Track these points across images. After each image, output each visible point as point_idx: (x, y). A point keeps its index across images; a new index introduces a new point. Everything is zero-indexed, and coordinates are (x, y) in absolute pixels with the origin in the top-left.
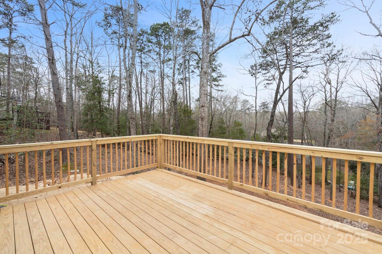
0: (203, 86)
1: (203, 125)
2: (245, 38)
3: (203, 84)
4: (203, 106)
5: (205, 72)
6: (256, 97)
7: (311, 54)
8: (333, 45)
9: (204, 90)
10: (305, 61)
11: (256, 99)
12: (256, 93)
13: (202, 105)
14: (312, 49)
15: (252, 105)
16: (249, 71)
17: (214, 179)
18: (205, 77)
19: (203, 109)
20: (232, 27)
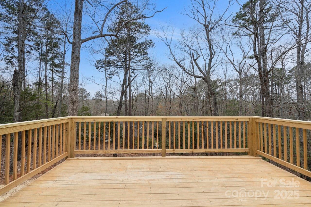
0: (75, 70)
1: (74, 109)
2: (111, 37)
3: (75, 68)
4: (74, 90)
5: (77, 57)
6: (106, 87)
7: (137, 62)
8: (149, 59)
9: (76, 74)
10: (135, 66)
11: (106, 88)
12: (106, 83)
13: (73, 88)
14: (137, 59)
15: (88, 93)
16: (95, 64)
17: (148, 151)
18: (77, 62)
19: (74, 93)
20: (104, 25)
